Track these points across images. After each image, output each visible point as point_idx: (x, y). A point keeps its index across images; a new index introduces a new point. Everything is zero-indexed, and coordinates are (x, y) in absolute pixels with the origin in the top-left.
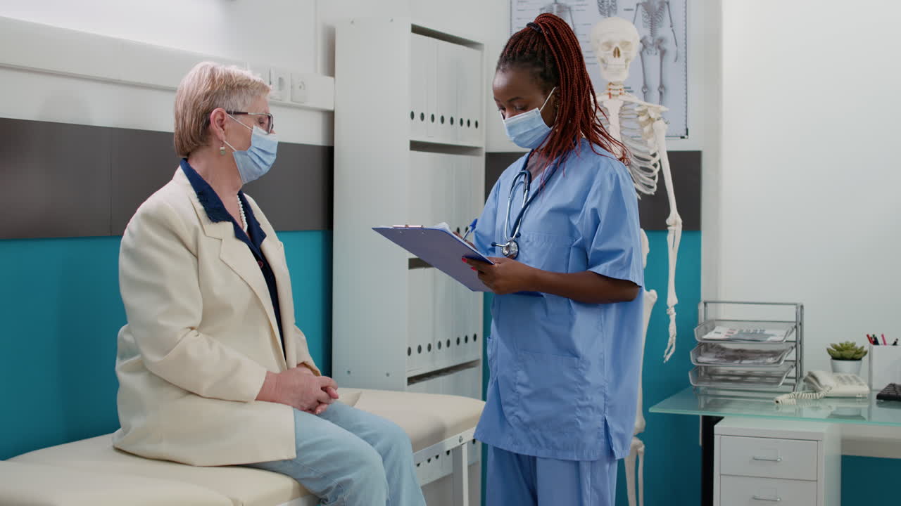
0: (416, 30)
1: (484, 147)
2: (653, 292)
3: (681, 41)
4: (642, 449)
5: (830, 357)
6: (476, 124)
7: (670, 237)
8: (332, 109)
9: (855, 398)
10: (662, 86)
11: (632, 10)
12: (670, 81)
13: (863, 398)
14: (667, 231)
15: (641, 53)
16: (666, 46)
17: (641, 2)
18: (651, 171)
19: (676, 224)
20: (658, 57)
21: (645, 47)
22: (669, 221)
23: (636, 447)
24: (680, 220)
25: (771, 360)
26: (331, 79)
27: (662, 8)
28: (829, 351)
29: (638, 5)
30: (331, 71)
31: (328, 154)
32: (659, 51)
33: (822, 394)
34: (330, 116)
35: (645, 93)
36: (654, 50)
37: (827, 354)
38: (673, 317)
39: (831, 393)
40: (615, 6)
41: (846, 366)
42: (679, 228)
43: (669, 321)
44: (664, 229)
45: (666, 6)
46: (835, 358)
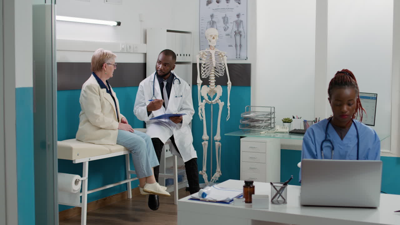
0: (168, 31)
1: (192, 62)
2: (223, 102)
3: (245, 32)
4: (221, 145)
5: (283, 122)
6: (189, 55)
7: (228, 87)
8: (145, 53)
9: (284, 133)
10: (240, 45)
11: (232, 23)
12: (242, 44)
13: (287, 133)
14: (227, 86)
15: (235, 35)
16: (241, 33)
17: (235, 21)
18: (222, 70)
19: (230, 84)
20: (239, 37)
21: (236, 34)
22: (228, 83)
23: (219, 144)
24: (231, 83)
25: (261, 122)
26: (145, 44)
27: (240, 23)
28: (282, 120)
29: (234, 22)
30: (145, 42)
31: (145, 65)
32: (239, 35)
33: (275, 131)
34: (145, 55)
35: (236, 47)
36: (238, 35)
37: (282, 121)
38: (229, 109)
39: (277, 131)
40: (228, 22)
41: (286, 124)
42: (230, 85)
43: (228, 110)
44: (227, 85)
45: (242, 22)
46: (284, 122)
